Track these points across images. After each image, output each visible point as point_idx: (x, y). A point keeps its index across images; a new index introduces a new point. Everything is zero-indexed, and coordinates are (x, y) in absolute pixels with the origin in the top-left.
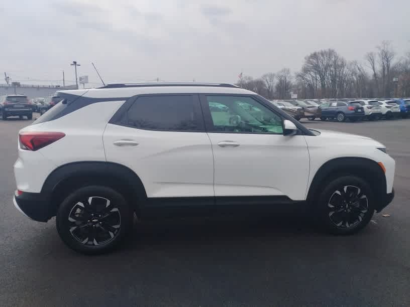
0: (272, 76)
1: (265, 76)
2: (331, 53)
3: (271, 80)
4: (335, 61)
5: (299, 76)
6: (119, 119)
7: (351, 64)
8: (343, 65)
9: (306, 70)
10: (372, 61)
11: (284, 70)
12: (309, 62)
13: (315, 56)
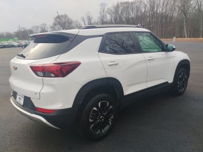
0: (37, 27)
1: (33, 27)
2: (65, 16)
3: (37, 29)
4: (68, 20)
5: (52, 27)
6: (102, 49)
7: (75, 22)
8: (72, 22)
9: (55, 24)
10: (84, 21)
11: (43, 24)
12: (56, 20)
13: (58, 17)
